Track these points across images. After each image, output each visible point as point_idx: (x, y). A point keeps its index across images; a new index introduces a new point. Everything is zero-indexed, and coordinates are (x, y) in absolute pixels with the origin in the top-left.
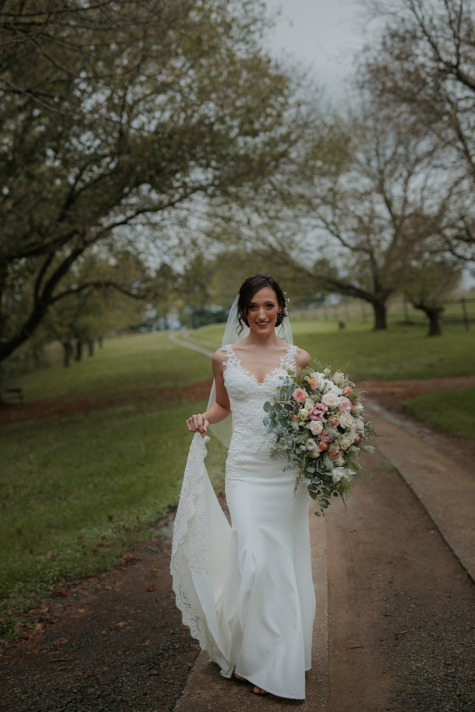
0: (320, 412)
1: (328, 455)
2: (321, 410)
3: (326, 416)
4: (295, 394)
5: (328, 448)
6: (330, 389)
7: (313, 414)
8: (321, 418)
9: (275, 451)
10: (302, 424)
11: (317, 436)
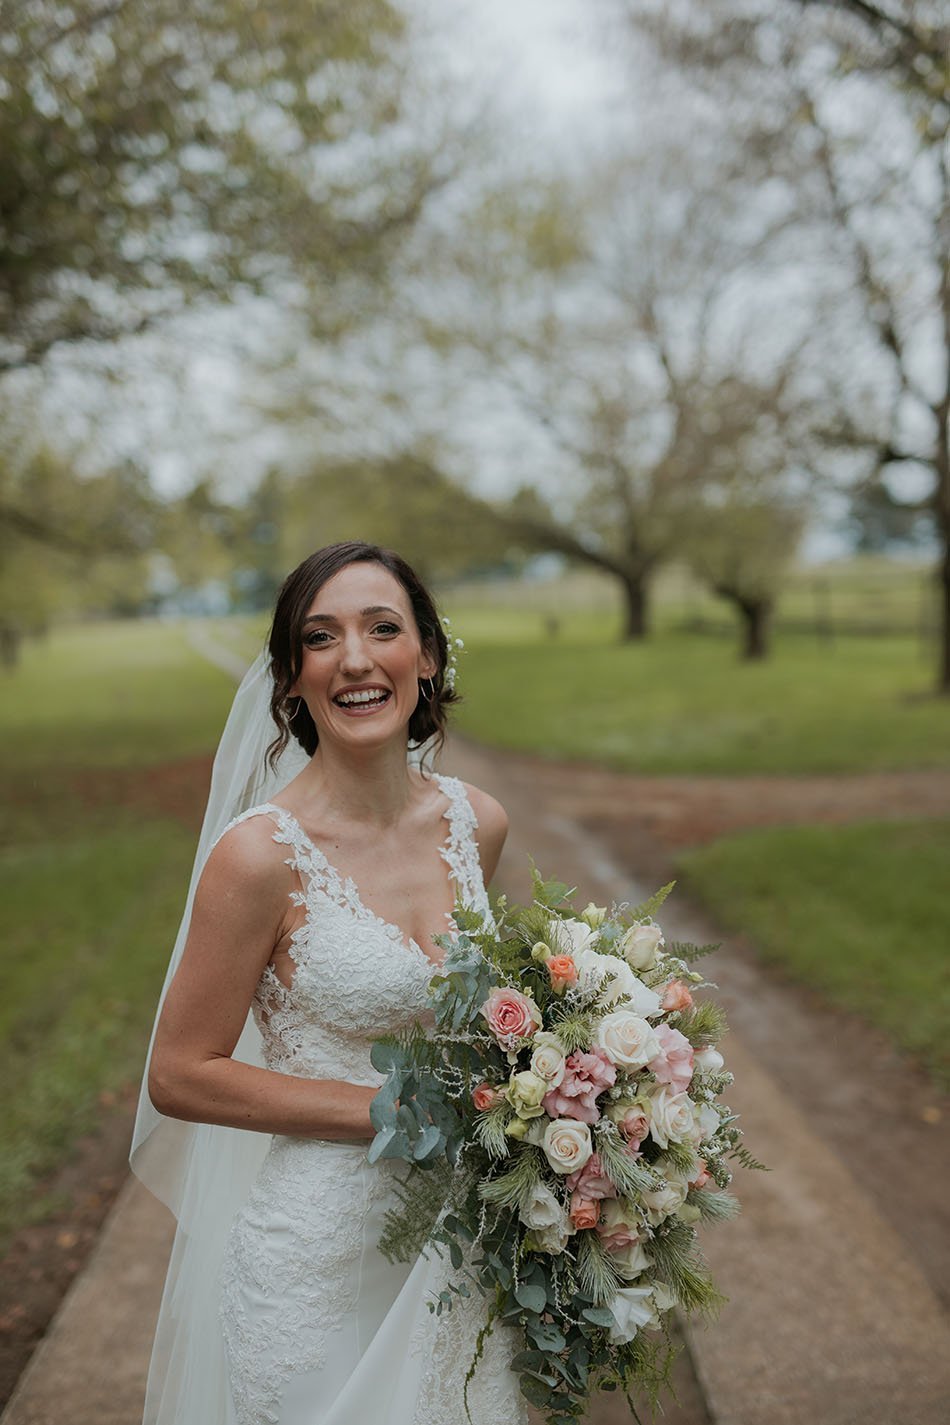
0: (587, 1087)
1: (599, 1246)
2: (590, 1078)
3: (604, 1102)
4: (490, 1008)
5: (602, 1221)
6: (628, 998)
7: (558, 1091)
8: (587, 1109)
9: (404, 1225)
10: (515, 1128)
11: (565, 1177)
